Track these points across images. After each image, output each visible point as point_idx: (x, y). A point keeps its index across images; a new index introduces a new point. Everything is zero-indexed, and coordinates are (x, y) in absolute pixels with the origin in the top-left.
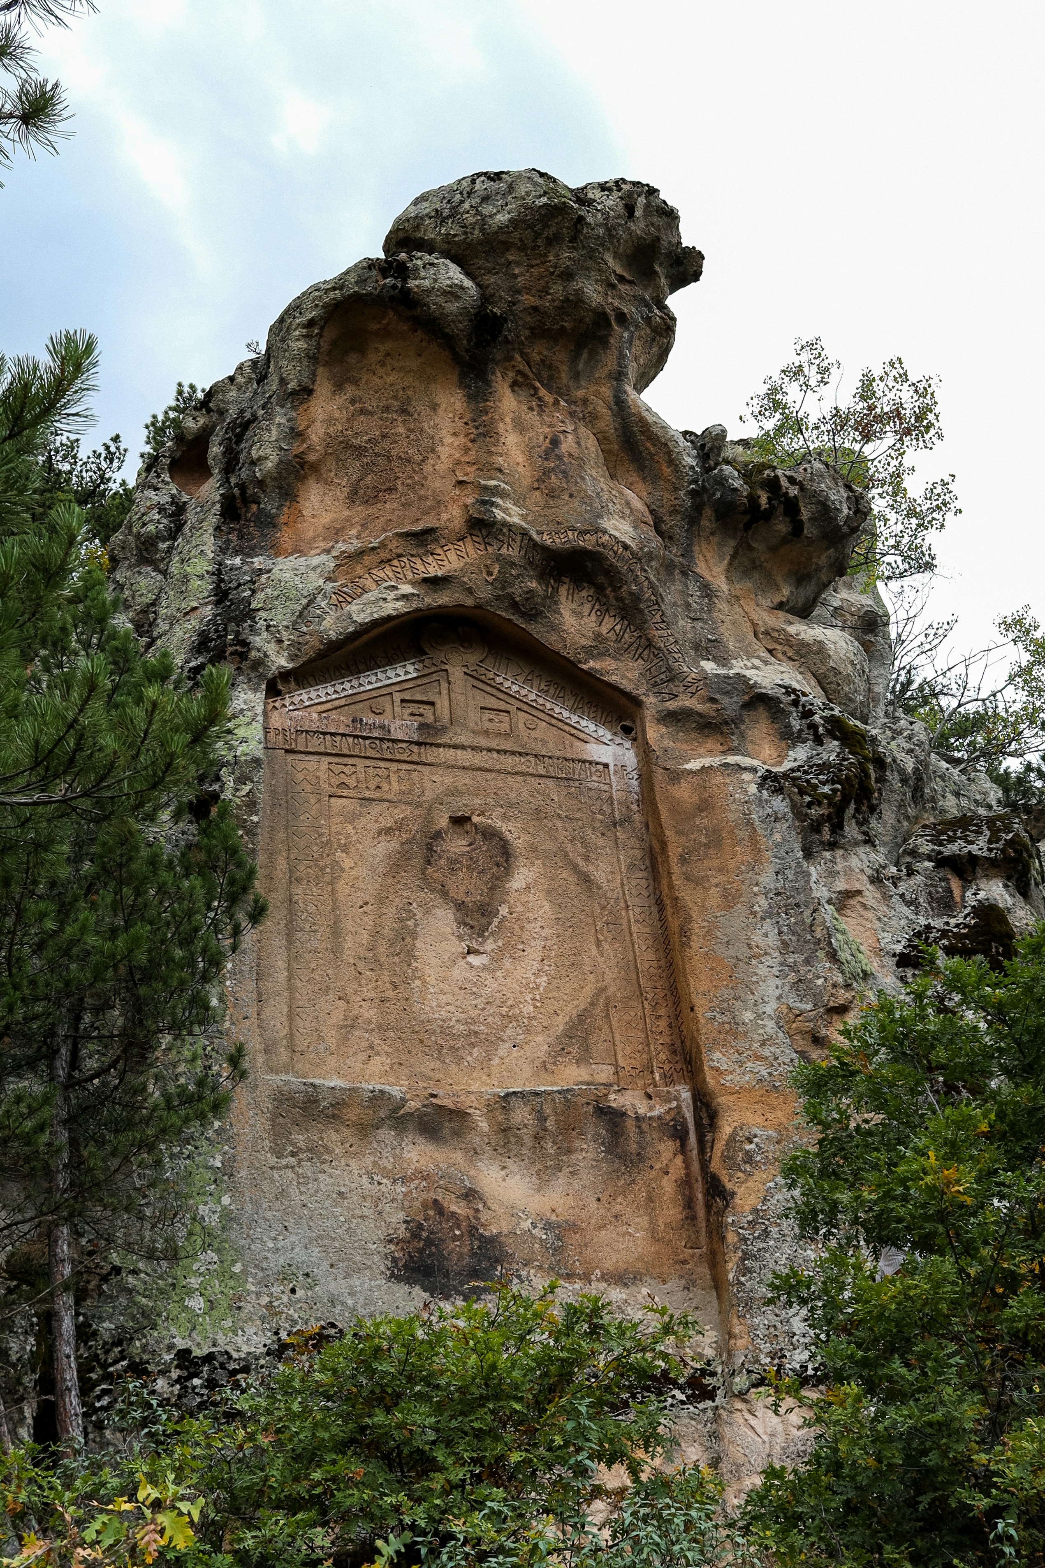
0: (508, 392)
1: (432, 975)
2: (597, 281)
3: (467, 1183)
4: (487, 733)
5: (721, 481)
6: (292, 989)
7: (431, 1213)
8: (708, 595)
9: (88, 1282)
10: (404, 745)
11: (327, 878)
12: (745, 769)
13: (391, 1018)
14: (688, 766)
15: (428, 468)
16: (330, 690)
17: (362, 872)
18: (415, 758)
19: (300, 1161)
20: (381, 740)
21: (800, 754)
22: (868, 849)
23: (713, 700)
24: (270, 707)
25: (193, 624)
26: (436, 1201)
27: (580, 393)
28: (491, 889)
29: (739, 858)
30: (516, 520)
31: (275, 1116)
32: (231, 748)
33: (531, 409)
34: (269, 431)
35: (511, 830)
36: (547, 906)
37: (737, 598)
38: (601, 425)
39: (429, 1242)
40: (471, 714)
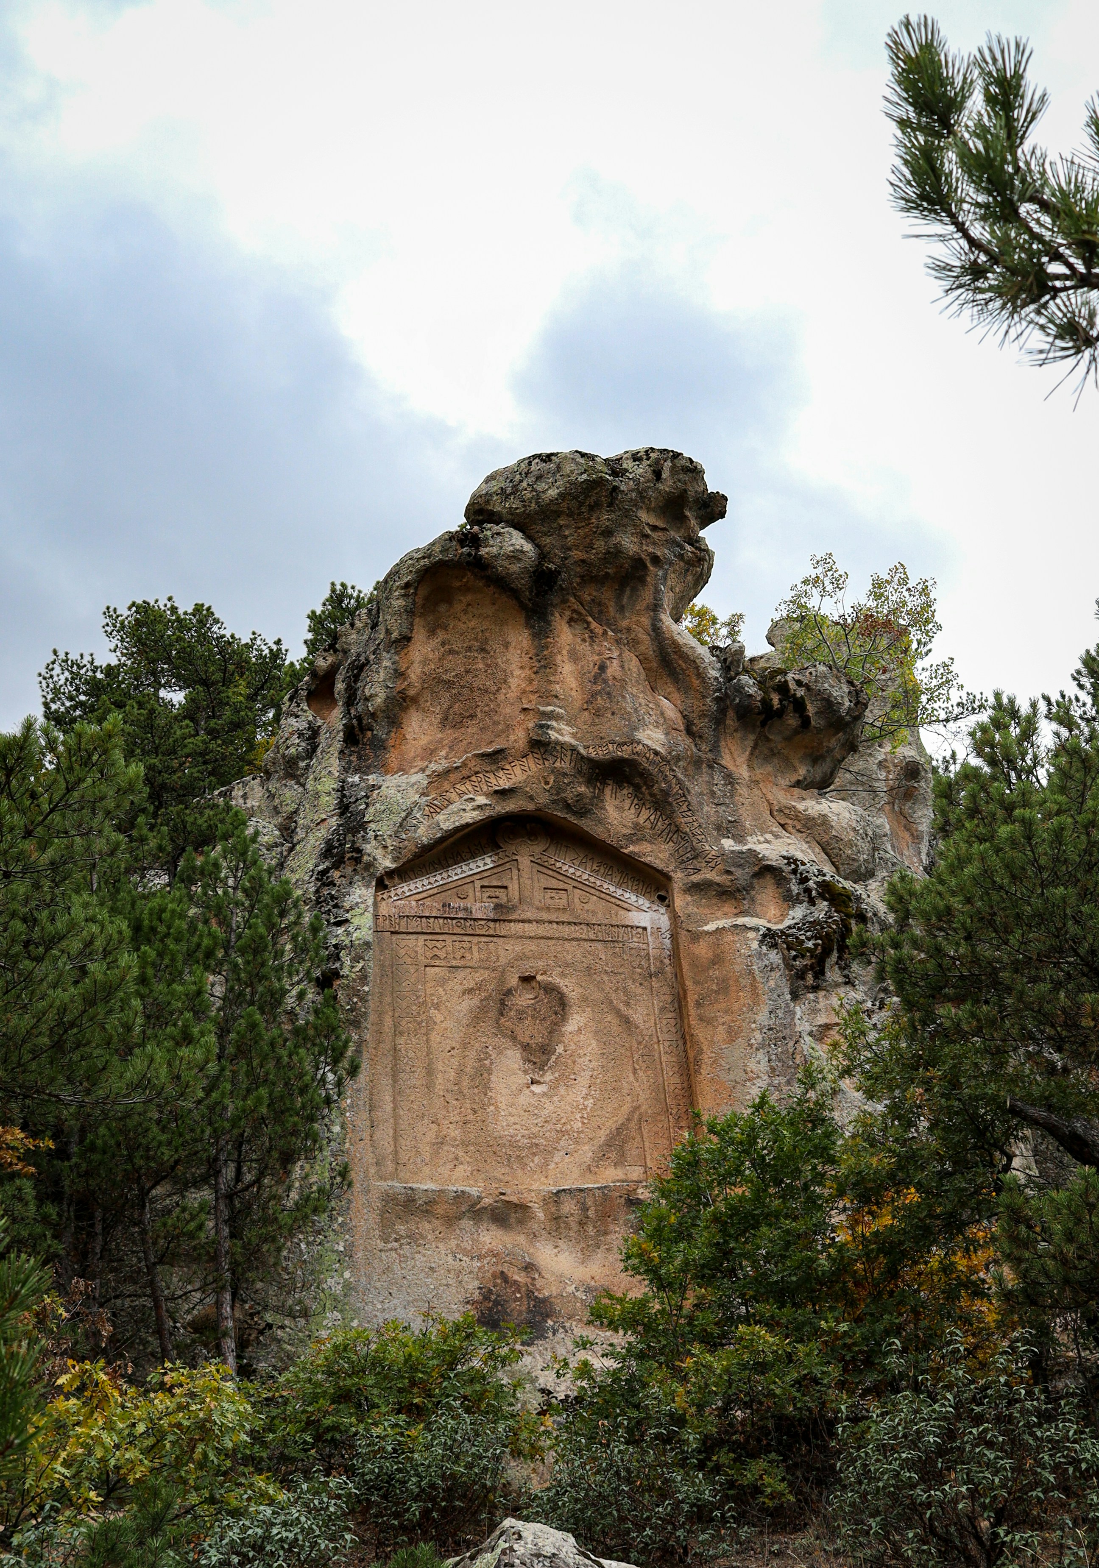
0: (565, 628)
1: (503, 1101)
2: (632, 534)
3: (527, 1259)
4: (548, 909)
5: (739, 689)
6: (396, 1117)
7: (499, 1281)
8: (730, 783)
9: (250, 1335)
10: (483, 922)
11: (423, 1030)
12: (750, 928)
13: (472, 1136)
14: (706, 928)
15: (501, 697)
16: (426, 882)
17: (449, 1024)
18: (491, 932)
19: (401, 1245)
20: (465, 919)
21: (798, 913)
22: (848, 988)
23: (728, 872)
24: (379, 898)
25: (322, 833)
26: (502, 1272)
27: (625, 623)
28: (550, 1033)
29: (742, 1001)
30: (567, 739)
31: (383, 1212)
32: (348, 934)
33: (584, 640)
34: (378, 672)
35: (569, 986)
36: (594, 1044)
37: (757, 782)
38: (642, 648)
39: (496, 1303)
40: (536, 894)
